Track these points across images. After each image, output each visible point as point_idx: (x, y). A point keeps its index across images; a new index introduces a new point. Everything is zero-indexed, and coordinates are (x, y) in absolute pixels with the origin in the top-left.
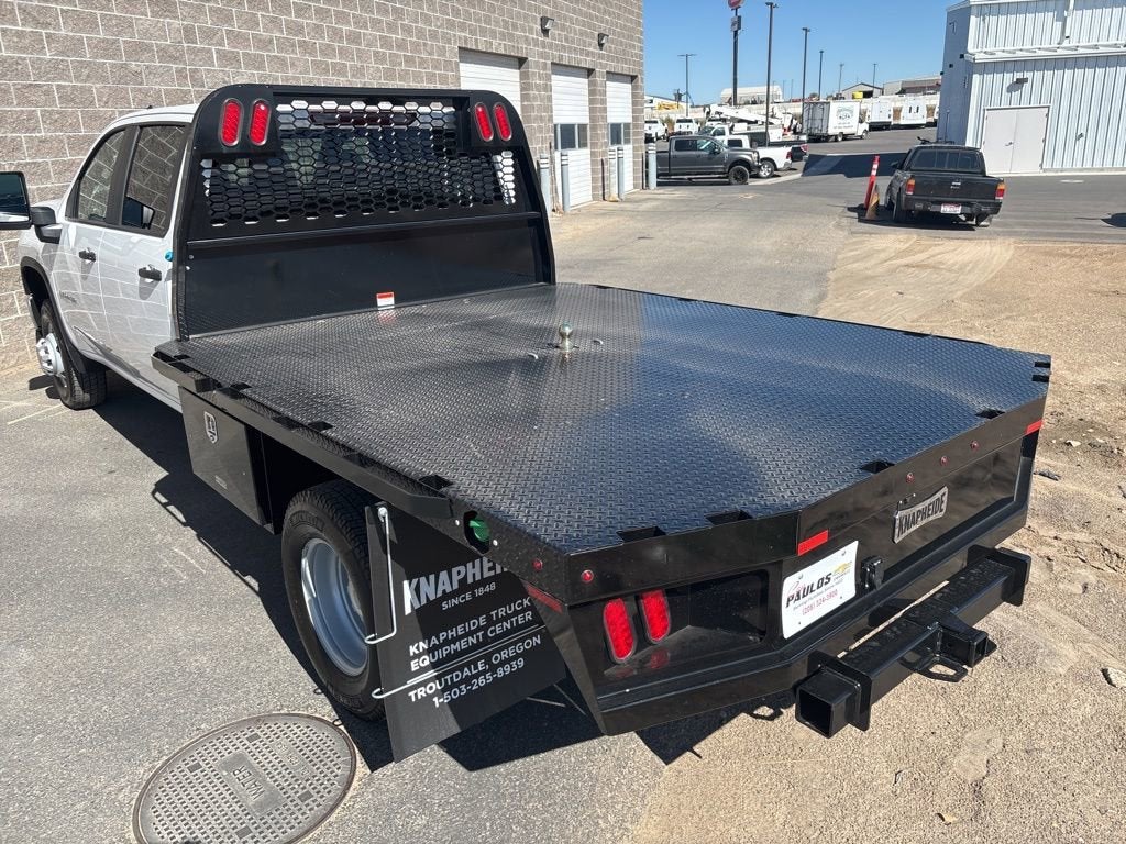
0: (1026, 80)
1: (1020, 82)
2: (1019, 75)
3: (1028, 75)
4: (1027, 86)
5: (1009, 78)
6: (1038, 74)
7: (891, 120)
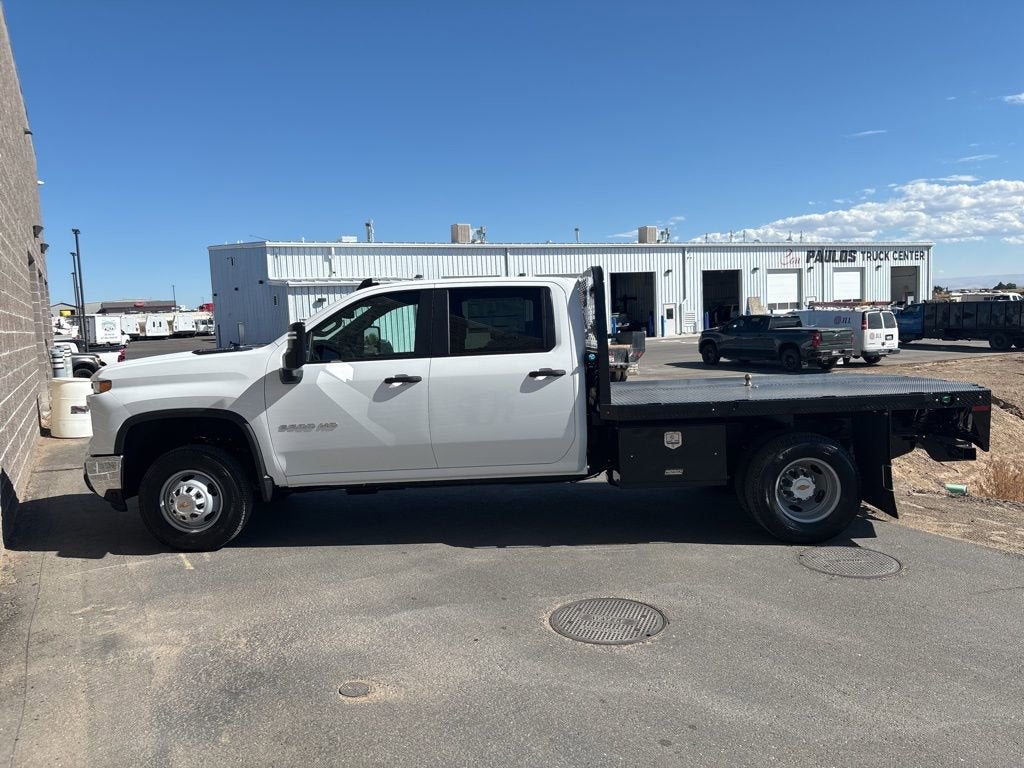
0: (324, 300)
1: (321, 301)
2: (318, 296)
3: (325, 296)
4: (325, 304)
5: (313, 298)
6: (331, 296)
7: (139, 332)
